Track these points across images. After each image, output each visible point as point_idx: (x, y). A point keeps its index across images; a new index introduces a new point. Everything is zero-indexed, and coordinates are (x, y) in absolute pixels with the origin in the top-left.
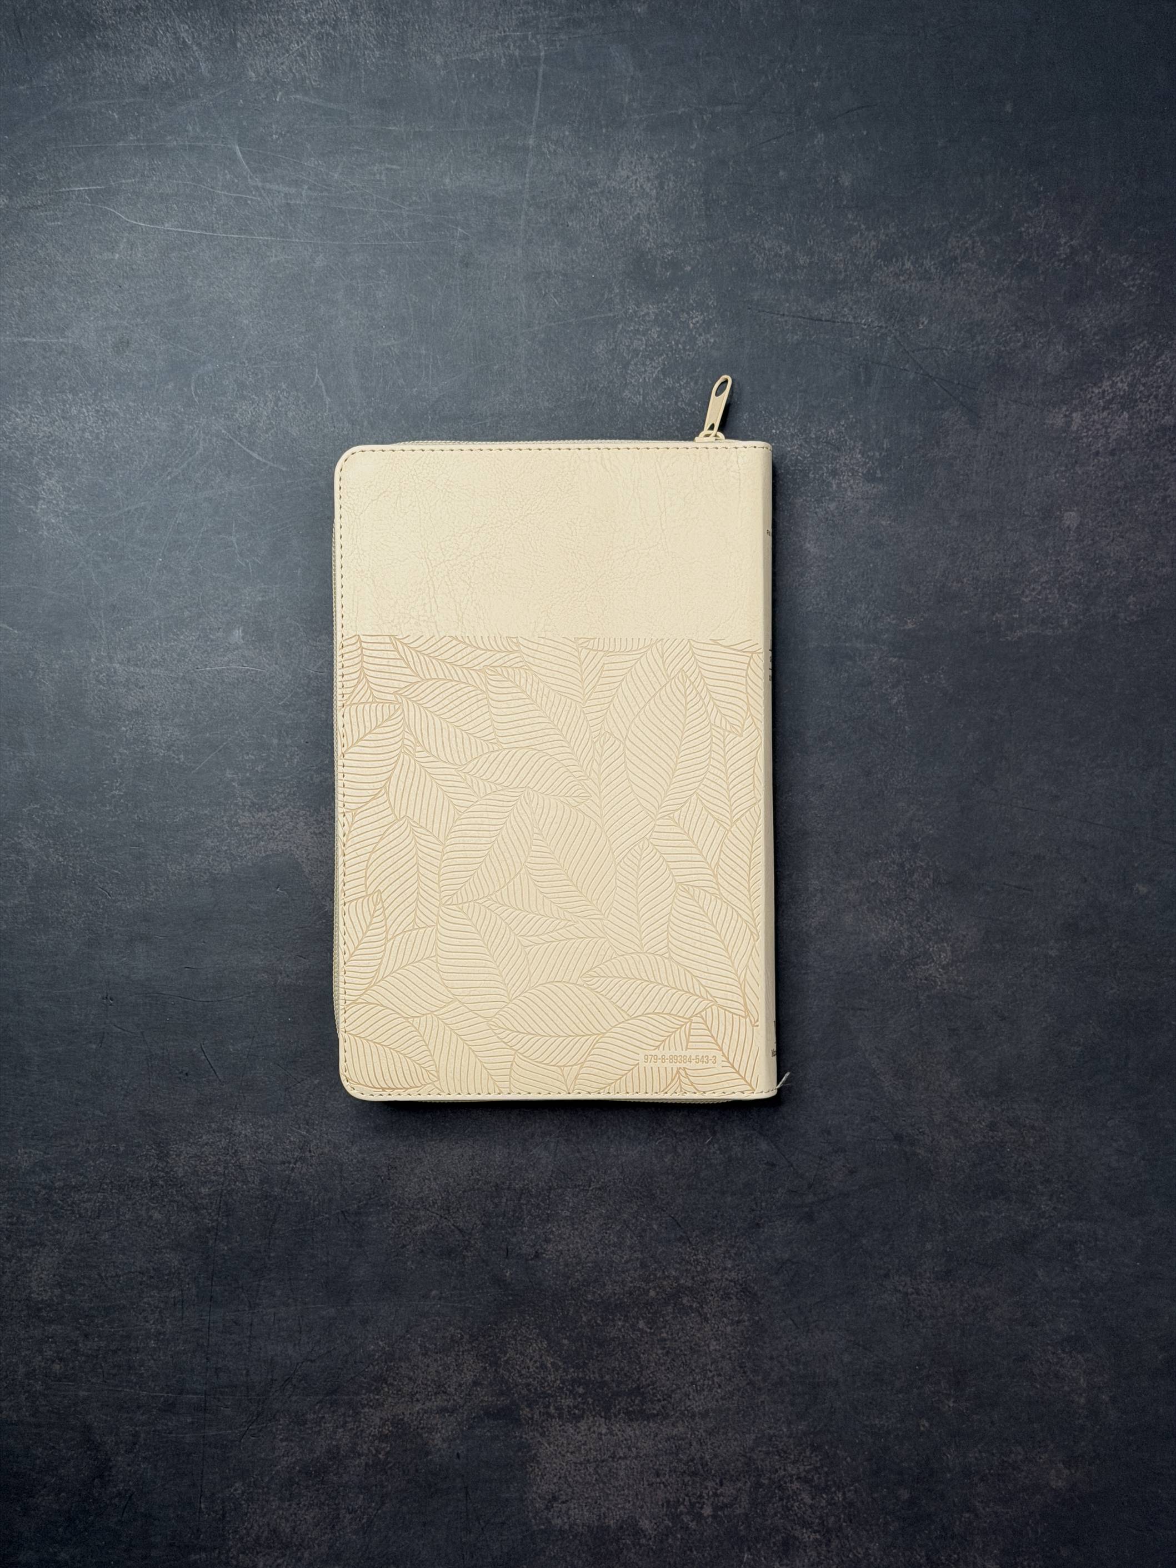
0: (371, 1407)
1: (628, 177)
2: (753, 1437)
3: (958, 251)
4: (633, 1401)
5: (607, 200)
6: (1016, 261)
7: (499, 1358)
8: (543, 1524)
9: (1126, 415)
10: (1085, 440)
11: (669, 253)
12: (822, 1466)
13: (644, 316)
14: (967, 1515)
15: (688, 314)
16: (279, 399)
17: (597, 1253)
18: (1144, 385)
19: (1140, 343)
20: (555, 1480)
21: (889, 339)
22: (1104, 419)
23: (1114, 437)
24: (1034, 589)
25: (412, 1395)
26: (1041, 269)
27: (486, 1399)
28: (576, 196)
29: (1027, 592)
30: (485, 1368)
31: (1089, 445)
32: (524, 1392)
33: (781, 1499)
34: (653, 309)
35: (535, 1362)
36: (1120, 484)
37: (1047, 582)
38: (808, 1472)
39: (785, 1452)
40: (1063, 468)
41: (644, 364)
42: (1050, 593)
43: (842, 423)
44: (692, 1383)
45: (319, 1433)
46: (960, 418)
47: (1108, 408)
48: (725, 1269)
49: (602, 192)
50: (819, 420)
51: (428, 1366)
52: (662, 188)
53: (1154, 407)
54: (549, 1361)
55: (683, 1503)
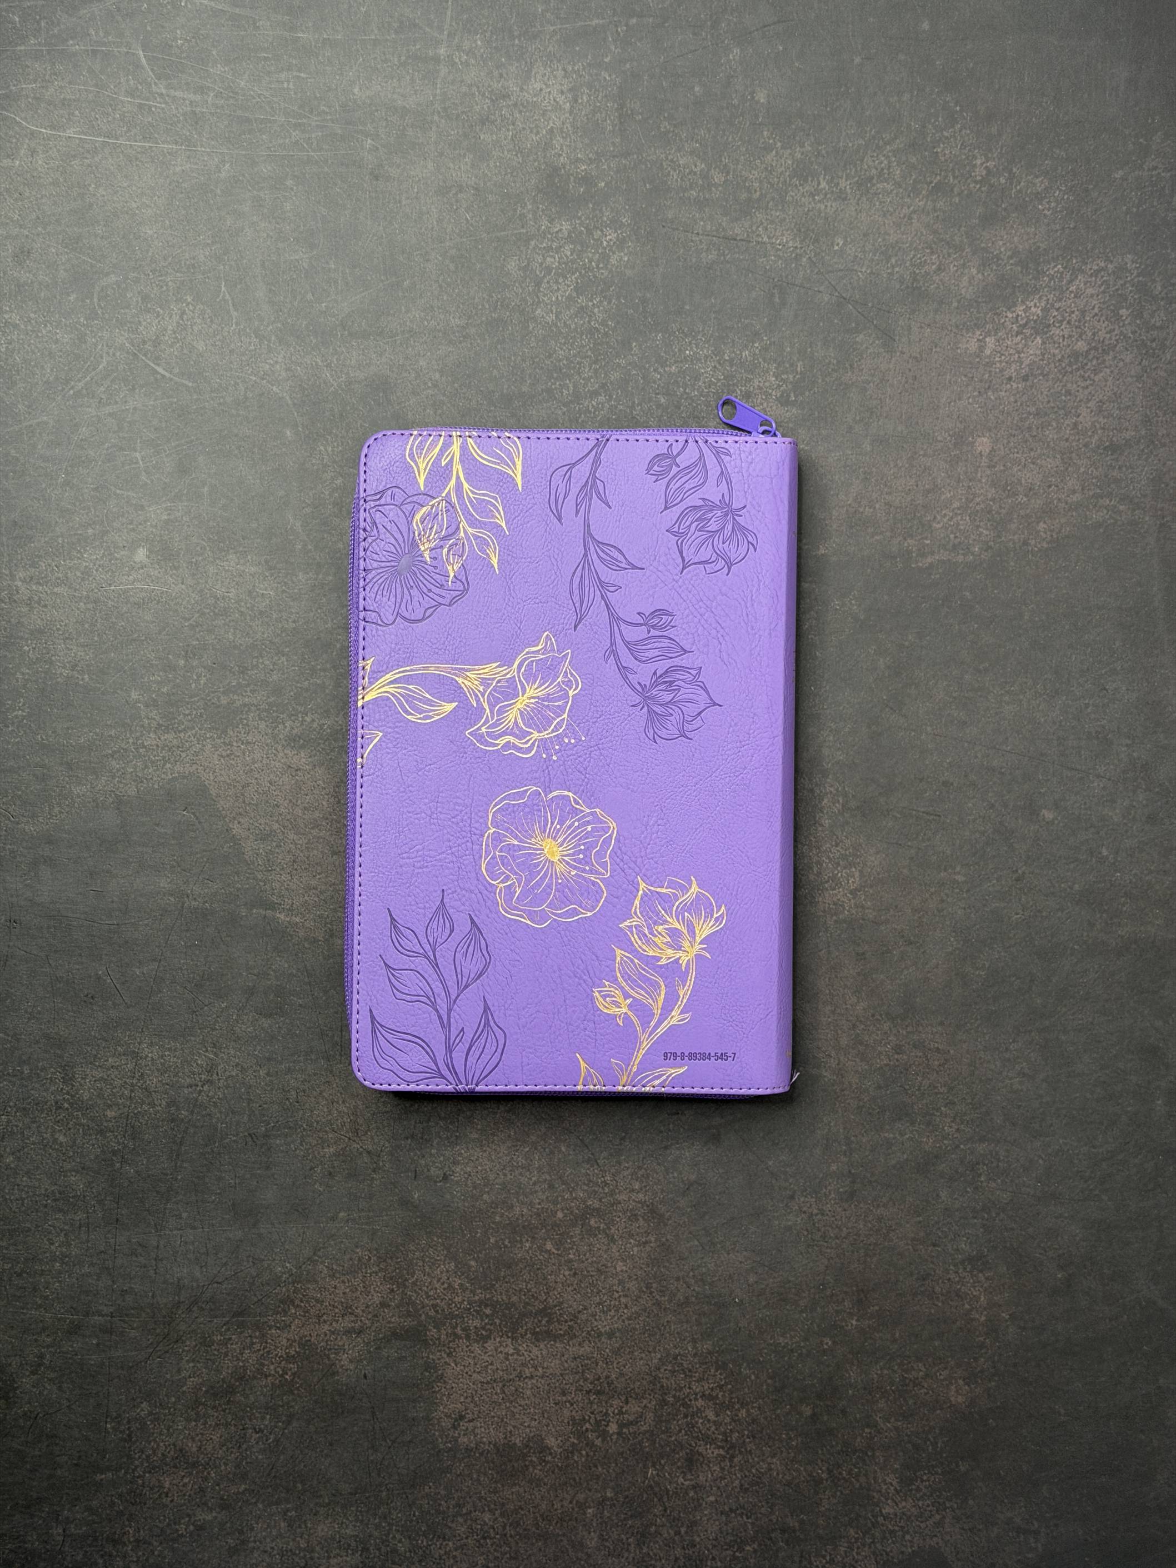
0: (278, 1328)
1: (541, 90)
2: (659, 1356)
3: (874, 171)
4: (540, 1321)
5: (520, 112)
6: (931, 182)
7: (406, 1280)
8: (450, 1442)
9: (1039, 340)
10: (998, 365)
11: (583, 168)
12: (726, 1384)
13: (557, 232)
14: (867, 1430)
15: (602, 231)
16: (183, 313)
17: (505, 1175)
18: (1057, 310)
19: (1056, 266)
20: (462, 1400)
21: (804, 259)
22: (1016, 344)
23: (1028, 362)
24: (945, 515)
25: (319, 1317)
26: (956, 190)
27: (393, 1320)
28: (489, 108)
29: (939, 517)
30: (392, 1290)
31: (1002, 370)
32: (432, 1313)
33: (686, 1416)
34: (566, 226)
35: (443, 1284)
36: (1033, 410)
37: (959, 509)
38: (712, 1389)
39: (690, 1371)
40: (975, 394)
41: (557, 282)
42: (962, 519)
43: (756, 345)
44: (599, 1304)
45: (226, 1355)
46: (874, 342)
47: (1022, 333)
48: (633, 1190)
49: (515, 105)
50: (733, 341)
51: (335, 1287)
52: (576, 101)
53: (1066, 333)
54: (457, 1282)
55: (589, 1421)
